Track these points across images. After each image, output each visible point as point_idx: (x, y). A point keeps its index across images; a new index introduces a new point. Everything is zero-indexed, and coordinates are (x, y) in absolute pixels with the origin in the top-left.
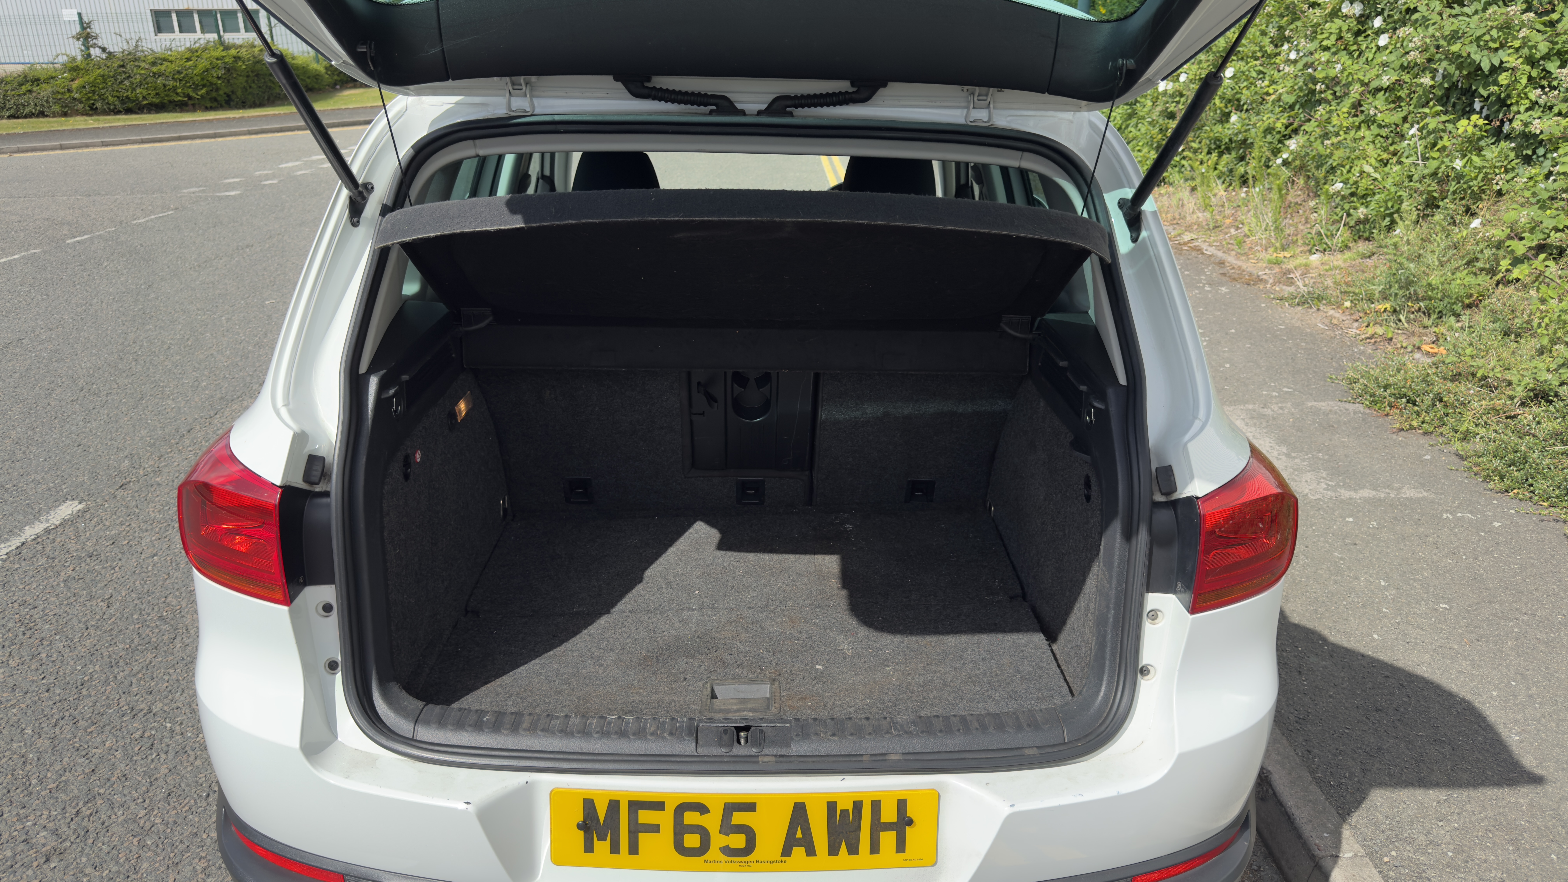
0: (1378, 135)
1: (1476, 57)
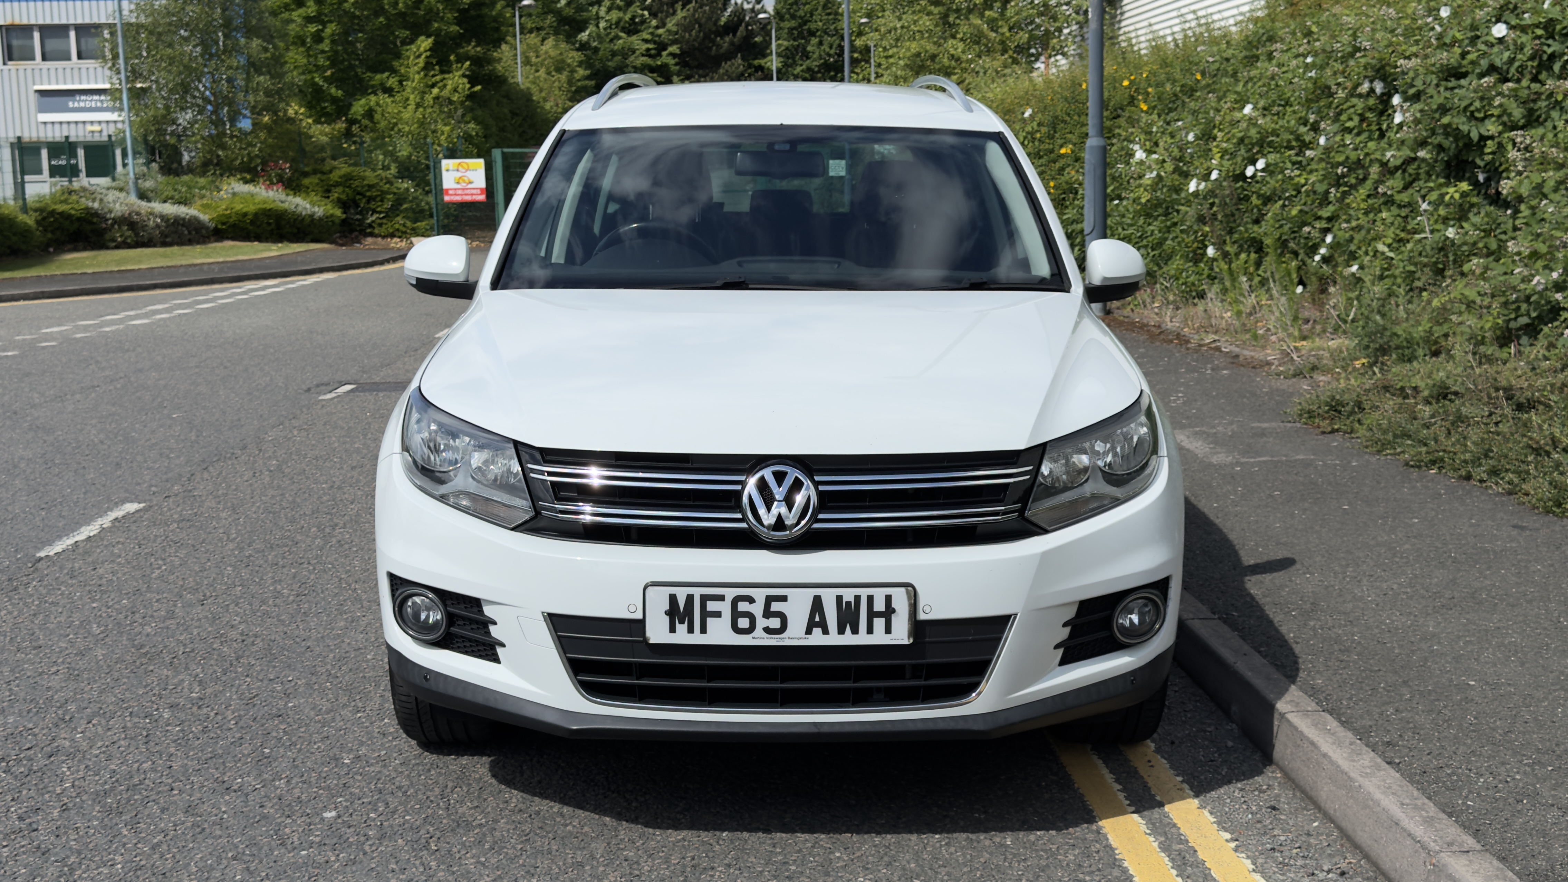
0: (1399, 215)
1: (1465, 128)
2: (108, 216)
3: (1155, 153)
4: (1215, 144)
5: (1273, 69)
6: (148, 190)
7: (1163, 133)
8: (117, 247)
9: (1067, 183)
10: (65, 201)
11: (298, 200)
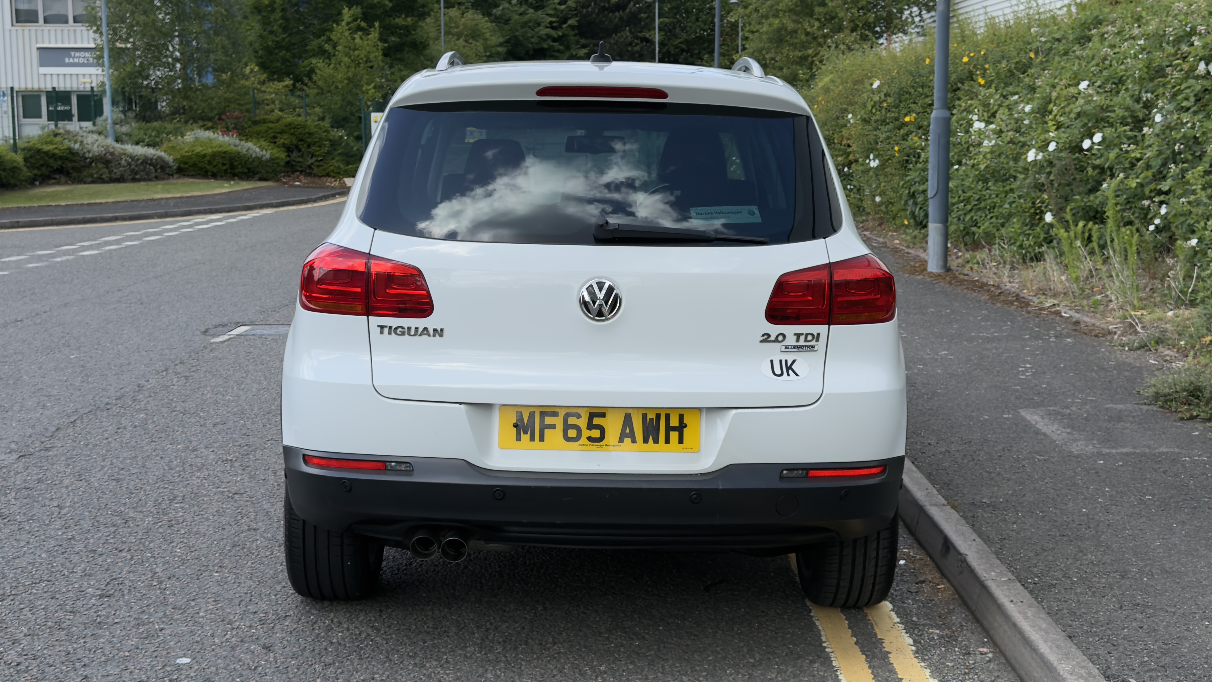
2: (87, 155)
3: (992, 123)
4: (1051, 117)
5: (1106, 50)
6: (123, 134)
7: (1000, 106)
8: (93, 182)
9: (910, 148)
10: (51, 143)
11: (250, 144)
